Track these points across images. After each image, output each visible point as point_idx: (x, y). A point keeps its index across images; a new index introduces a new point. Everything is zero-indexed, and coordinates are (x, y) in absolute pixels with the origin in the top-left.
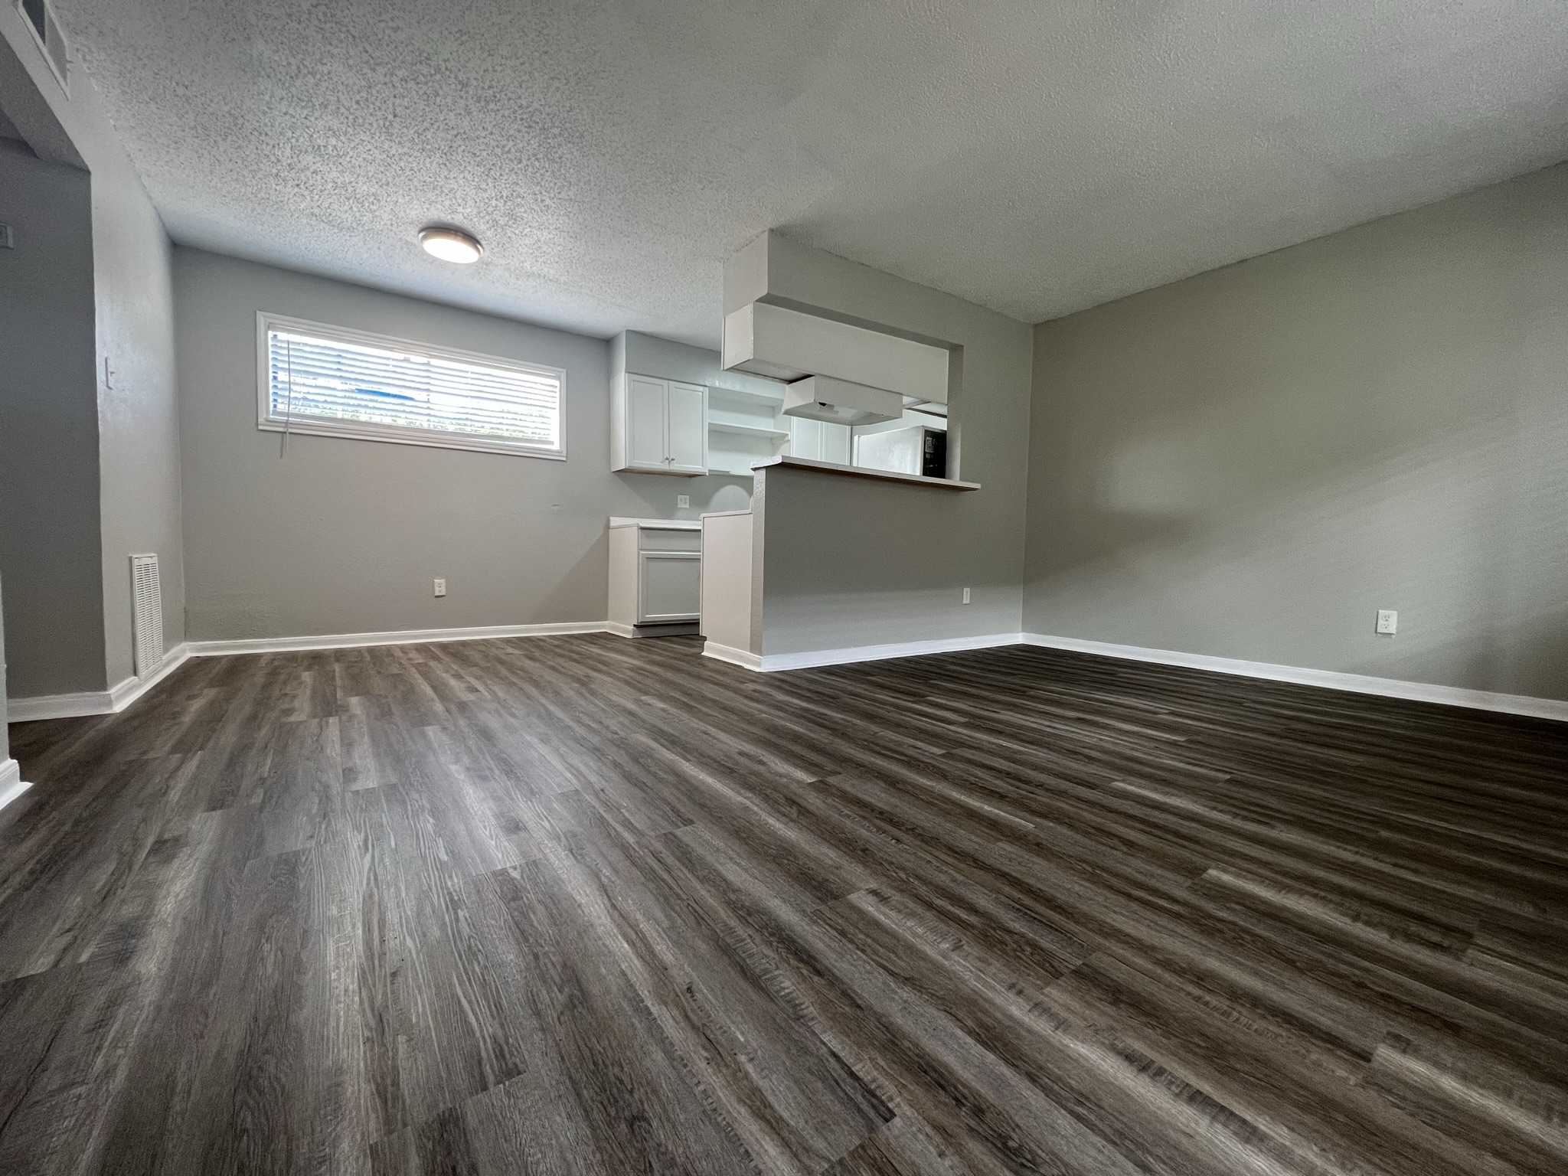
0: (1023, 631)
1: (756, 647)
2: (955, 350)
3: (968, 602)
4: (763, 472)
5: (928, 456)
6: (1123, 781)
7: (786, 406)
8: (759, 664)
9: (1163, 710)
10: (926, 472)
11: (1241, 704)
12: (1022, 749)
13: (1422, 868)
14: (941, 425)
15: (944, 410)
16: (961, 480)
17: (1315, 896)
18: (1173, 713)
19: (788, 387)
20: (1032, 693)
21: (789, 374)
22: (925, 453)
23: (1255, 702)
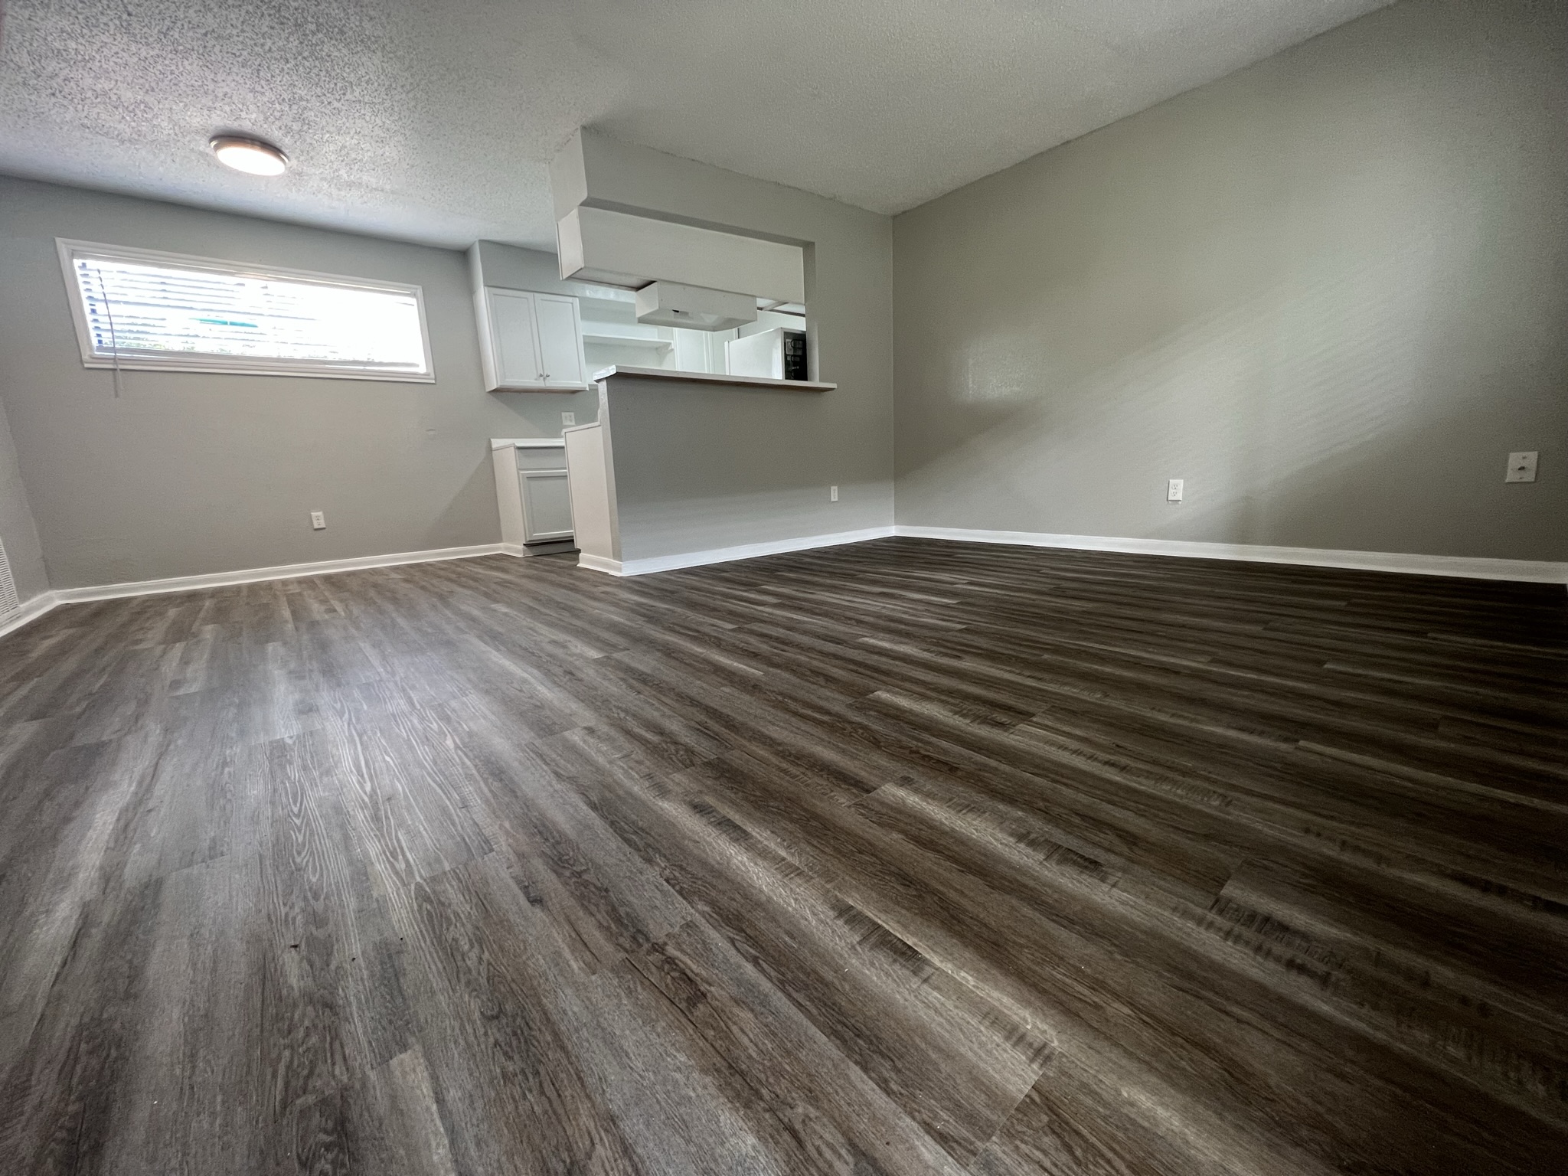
0: (896, 524)
1: (617, 555)
2: (808, 247)
3: (836, 499)
4: (604, 383)
5: (789, 358)
6: (871, 637)
7: (639, 314)
8: (620, 569)
9: (959, 580)
10: (789, 374)
11: (1038, 571)
12: (806, 619)
13: (1046, 676)
14: (799, 325)
15: (802, 310)
16: (821, 380)
17: (943, 701)
18: (971, 583)
19: (633, 293)
20: (861, 575)
21: (635, 282)
22: (786, 356)
23: (1053, 568)
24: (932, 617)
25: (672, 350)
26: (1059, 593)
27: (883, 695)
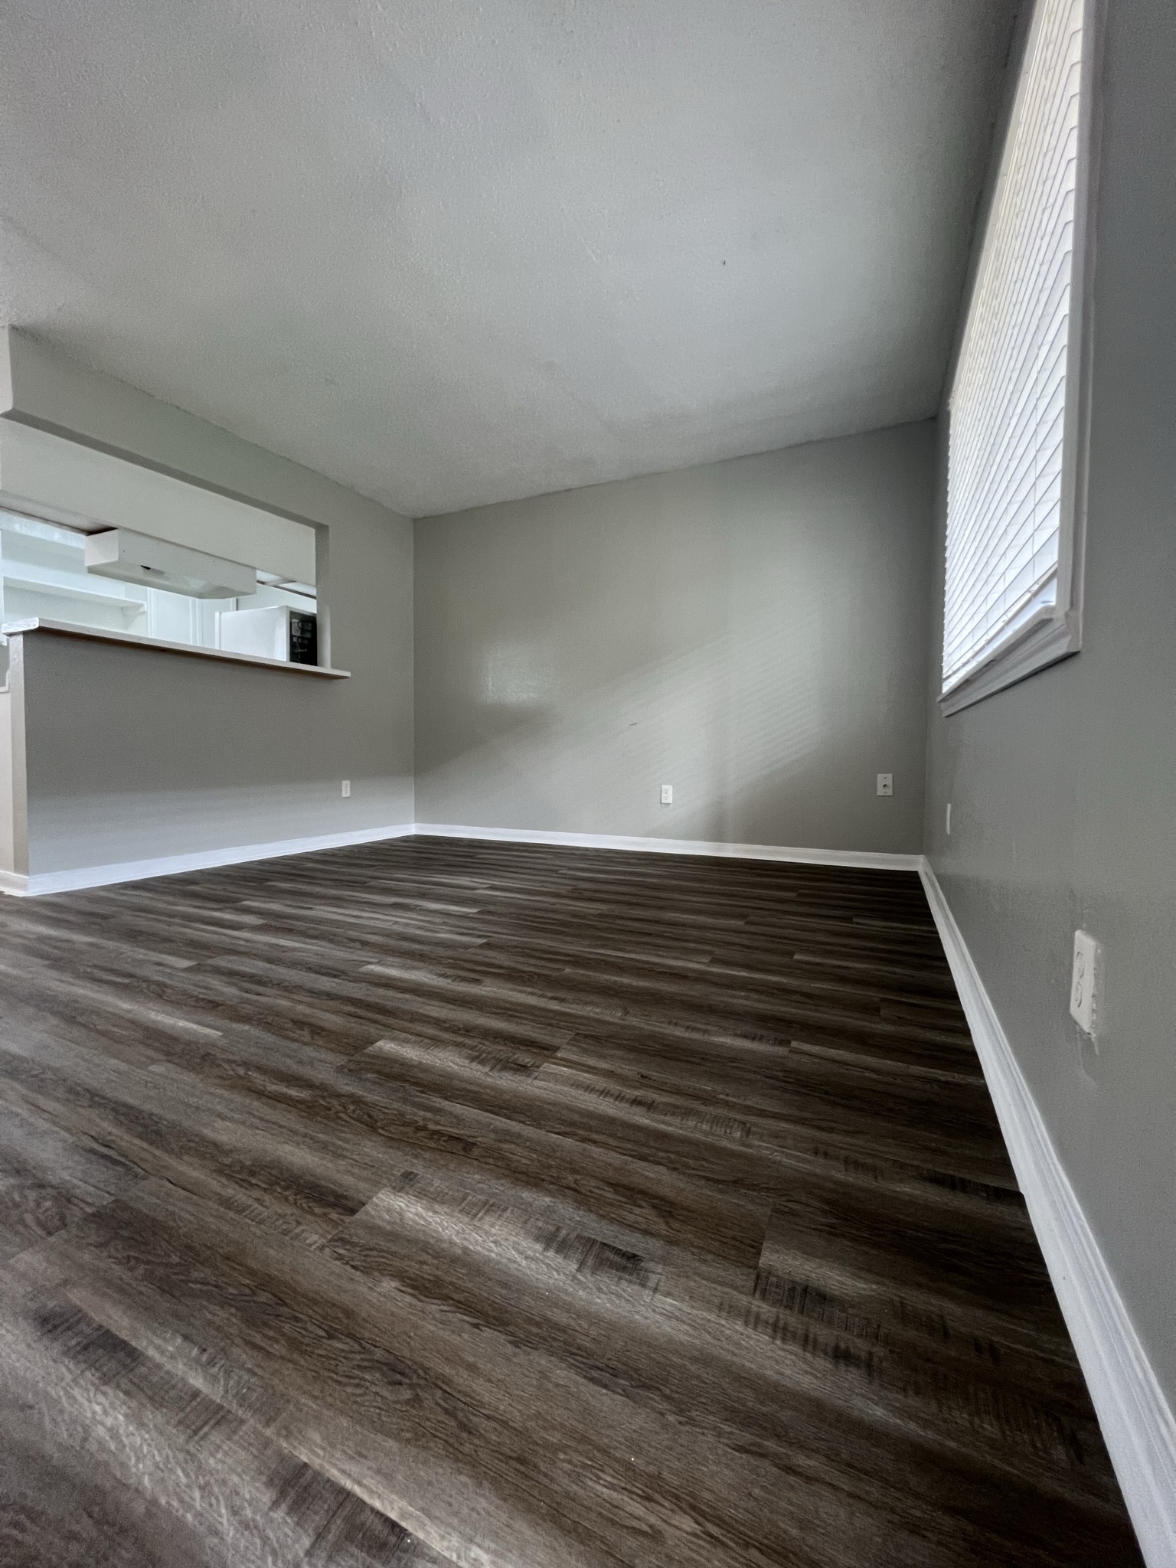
0: (416, 821)
1: (21, 865)
2: (321, 529)
3: (348, 795)
4: (20, 638)
5: (295, 640)
6: (378, 963)
7: (89, 563)
8: (24, 887)
9: (478, 884)
10: (293, 657)
11: (556, 872)
12: (297, 945)
14: (309, 607)
15: (313, 592)
16: (333, 666)
17: (458, 1045)
18: (493, 888)
19: (83, 537)
20: (373, 883)
21: (86, 524)
22: (292, 637)
23: (570, 869)
24: (451, 932)
25: (144, 613)
26: (577, 895)
27: (386, 1046)
